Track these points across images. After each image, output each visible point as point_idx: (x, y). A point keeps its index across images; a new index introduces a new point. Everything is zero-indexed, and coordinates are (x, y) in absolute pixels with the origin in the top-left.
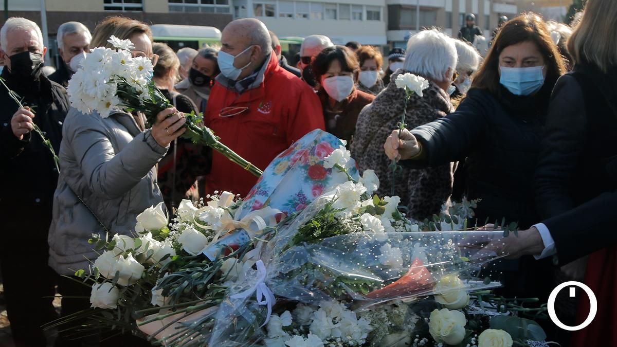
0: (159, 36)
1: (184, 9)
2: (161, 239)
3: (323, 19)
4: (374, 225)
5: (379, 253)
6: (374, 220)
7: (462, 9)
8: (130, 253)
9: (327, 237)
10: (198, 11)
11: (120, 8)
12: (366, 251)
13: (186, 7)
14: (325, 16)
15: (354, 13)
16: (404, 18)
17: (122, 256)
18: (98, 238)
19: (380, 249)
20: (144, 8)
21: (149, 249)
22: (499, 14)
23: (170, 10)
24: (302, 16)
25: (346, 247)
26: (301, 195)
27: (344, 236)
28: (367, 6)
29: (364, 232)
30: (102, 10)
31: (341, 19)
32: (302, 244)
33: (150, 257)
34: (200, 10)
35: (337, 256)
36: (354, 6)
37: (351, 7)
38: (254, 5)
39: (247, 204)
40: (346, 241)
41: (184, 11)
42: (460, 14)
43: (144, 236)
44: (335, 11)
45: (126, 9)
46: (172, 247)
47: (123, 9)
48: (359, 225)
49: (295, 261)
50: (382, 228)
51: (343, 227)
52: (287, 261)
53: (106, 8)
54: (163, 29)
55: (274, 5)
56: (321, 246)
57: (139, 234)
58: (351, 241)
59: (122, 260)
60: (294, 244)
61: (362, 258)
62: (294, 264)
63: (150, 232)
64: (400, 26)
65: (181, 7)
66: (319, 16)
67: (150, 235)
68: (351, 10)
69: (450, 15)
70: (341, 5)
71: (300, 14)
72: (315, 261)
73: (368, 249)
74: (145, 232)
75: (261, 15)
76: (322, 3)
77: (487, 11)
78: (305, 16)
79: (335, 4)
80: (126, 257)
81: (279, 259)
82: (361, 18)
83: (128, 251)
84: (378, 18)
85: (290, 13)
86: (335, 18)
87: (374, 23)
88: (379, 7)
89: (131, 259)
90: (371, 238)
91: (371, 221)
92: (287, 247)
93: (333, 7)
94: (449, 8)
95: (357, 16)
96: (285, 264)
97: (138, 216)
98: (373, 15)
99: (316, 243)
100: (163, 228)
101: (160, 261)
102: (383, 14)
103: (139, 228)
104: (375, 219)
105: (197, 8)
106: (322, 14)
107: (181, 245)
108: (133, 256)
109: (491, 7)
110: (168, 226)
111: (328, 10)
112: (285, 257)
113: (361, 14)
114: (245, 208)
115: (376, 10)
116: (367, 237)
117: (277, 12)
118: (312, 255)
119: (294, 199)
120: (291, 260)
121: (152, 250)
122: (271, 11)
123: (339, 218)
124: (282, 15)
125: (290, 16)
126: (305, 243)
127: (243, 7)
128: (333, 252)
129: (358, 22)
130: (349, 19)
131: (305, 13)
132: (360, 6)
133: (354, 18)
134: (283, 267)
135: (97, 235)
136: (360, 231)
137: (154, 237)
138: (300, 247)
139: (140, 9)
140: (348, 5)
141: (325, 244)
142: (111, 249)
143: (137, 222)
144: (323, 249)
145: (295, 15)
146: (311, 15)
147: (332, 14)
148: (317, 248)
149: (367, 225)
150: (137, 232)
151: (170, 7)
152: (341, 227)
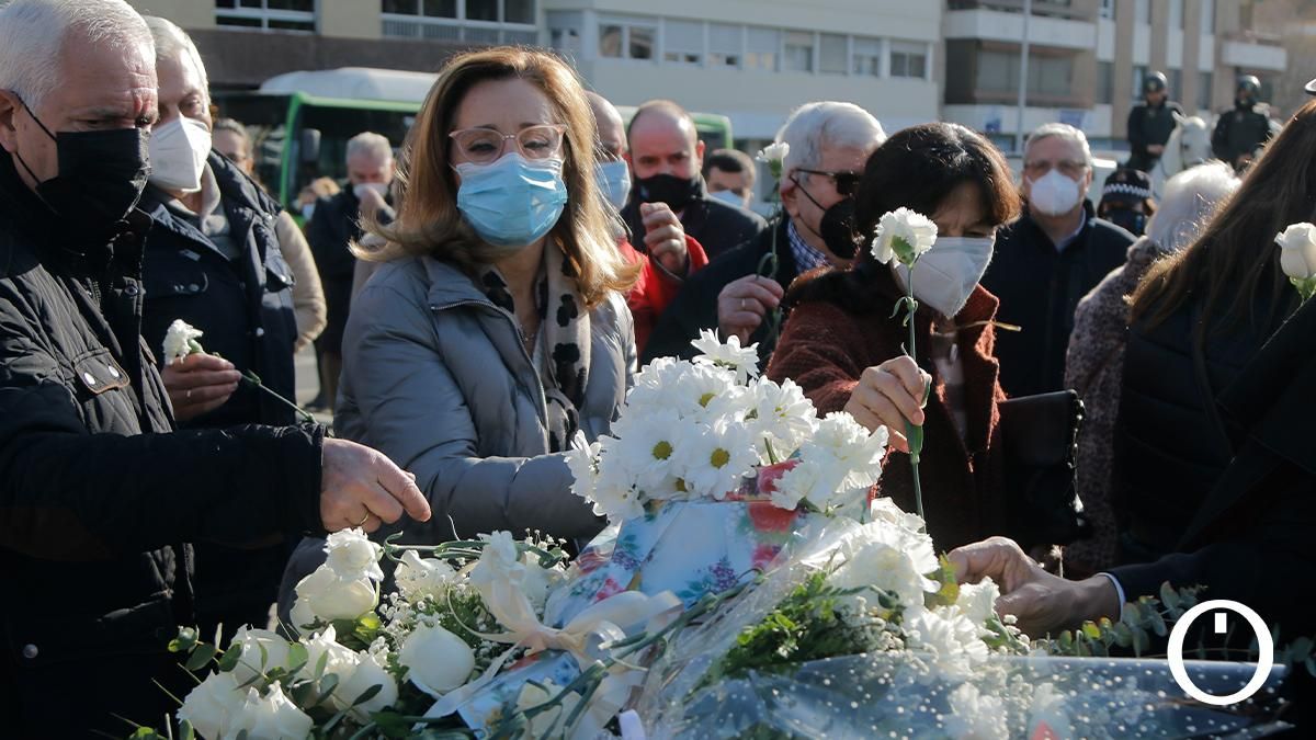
0: (356, 98)
1: (420, 31)
2: (360, 645)
3: (776, 69)
4: (935, 637)
5: (945, 708)
6: (935, 626)
7: (1141, 55)
8: (278, 683)
9: (809, 659)
10: (456, 37)
11: (257, 23)
12: (912, 701)
13: (427, 27)
14: (783, 63)
15: (858, 58)
16: (989, 72)
17: (254, 692)
18: (194, 637)
19: (949, 698)
20: (318, 26)
21: (327, 670)
22: (1239, 71)
23: (385, 31)
24: (724, 61)
25: (860, 688)
26: (723, 571)
27: (856, 659)
28: (893, 40)
29: (909, 652)
30: (211, 25)
31: (824, 71)
32: (745, 676)
33: (330, 692)
34: (462, 35)
35: (837, 710)
36: (859, 38)
37: (851, 42)
38: (601, 27)
39: (584, 585)
40: (859, 673)
41: (420, 36)
42: (1135, 67)
43: (316, 635)
44: (809, 50)
45: (273, 24)
46: (385, 668)
47: (265, 23)
48: (895, 631)
49: (724, 716)
50: (956, 647)
51: (852, 637)
52: (703, 717)
53: (221, 20)
54: (364, 82)
55: (652, 31)
56: (795, 682)
57: (301, 631)
58: (872, 674)
59: (254, 702)
60: (724, 674)
61: (901, 719)
62: (721, 726)
63: (331, 626)
64: (978, 94)
65: (415, 25)
66: (769, 62)
67: (330, 634)
68: (851, 49)
69: (1108, 69)
70: (824, 34)
71: (718, 56)
72: (778, 721)
73: (918, 697)
74: (318, 625)
75: (619, 55)
76: (778, 29)
77: (1206, 62)
78: (730, 61)
79: (811, 33)
80: (265, 691)
81: (682, 711)
82: (875, 71)
83: (272, 675)
84: (919, 72)
85: (692, 52)
86: (809, 68)
87: (909, 84)
88: (925, 44)
89: (278, 696)
90: (927, 669)
91: (929, 626)
92: (705, 683)
93: (806, 41)
94: (1106, 52)
95: (867, 64)
96: (698, 725)
97: (301, 582)
98: (907, 64)
99: (781, 673)
100: (364, 615)
101: (355, 704)
102: (934, 62)
103: (302, 612)
104: (938, 622)
105: (455, 30)
106: (777, 58)
107: (406, 669)
108: (285, 690)
109: (1218, 53)
110: (377, 610)
111: (790, 48)
112: (697, 706)
113: (875, 61)
114: (579, 593)
115: (916, 51)
116: (917, 664)
117: (661, 46)
118: (771, 705)
119: (706, 581)
120: (713, 717)
121: (335, 676)
122: (644, 43)
123: (843, 612)
124: (673, 57)
125: (692, 59)
126: (752, 672)
127: (573, 33)
128: (825, 699)
129: (866, 79)
130: (845, 73)
131: (730, 53)
132: (876, 40)
133: (859, 71)
134: (694, 732)
135: (192, 630)
136: (897, 648)
137: (339, 639)
138: (740, 682)
139: (309, 26)
140: (843, 37)
141: (805, 678)
142: (229, 667)
143: (296, 597)
144: (801, 692)
145: (707, 58)
146: (747, 58)
147: (800, 56)
148: (784, 688)
149: (917, 635)
150: (297, 626)
151: (385, 23)
152: (846, 634)
